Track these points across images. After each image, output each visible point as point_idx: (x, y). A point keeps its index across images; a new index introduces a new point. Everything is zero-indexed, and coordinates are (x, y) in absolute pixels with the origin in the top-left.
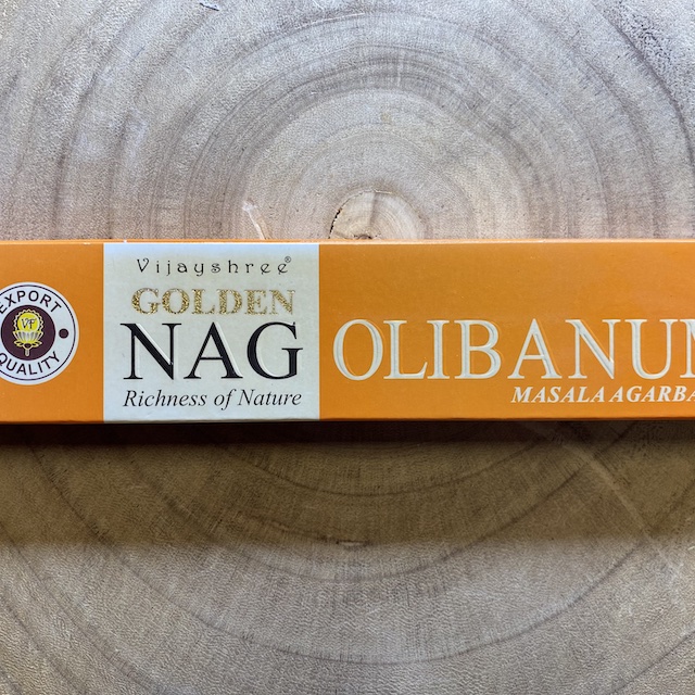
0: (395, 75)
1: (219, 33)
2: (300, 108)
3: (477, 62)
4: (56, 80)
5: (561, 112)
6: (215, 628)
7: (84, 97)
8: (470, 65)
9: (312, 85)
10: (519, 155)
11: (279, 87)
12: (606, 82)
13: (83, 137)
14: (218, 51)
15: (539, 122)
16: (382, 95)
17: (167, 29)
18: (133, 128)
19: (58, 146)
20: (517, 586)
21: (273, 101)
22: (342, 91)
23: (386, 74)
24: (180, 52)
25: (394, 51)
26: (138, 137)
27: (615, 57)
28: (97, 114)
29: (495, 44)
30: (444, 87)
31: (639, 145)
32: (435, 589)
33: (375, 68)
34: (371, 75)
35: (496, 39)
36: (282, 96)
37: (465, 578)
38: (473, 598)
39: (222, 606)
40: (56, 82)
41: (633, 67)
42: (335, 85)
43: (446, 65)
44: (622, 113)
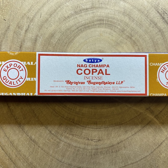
0: (103, 24)
1: (59, 14)
2: (80, 33)
3: (123, 20)
4: (19, 27)
5: (144, 32)
6: (62, 162)
7: (26, 31)
8: (121, 21)
9: (83, 27)
10: (134, 43)
11: (74, 28)
12: (155, 25)
13: (26, 41)
14: (59, 19)
15: (139, 35)
16: (100, 29)
17: (46, 14)
18: (39, 38)
19: (20, 43)
20: (136, 150)
21: (73, 31)
22: (90, 28)
23: (101, 24)
24: (50, 19)
25: (103, 18)
26: (40, 41)
27: (157, 18)
28: (29, 35)
29: (128, 16)
30: (115, 27)
31: (164, 40)
32: (116, 151)
33: (98, 22)
34: (97, 24)
35: (128, 15)
36: (75, 30)
37: (123, 148)
38: (126, 153)
39: (63, 157)
40: (19, 28)
41: (161, 21)
42: (88, 27)
43: (116, 21)
44: (159, 32)
